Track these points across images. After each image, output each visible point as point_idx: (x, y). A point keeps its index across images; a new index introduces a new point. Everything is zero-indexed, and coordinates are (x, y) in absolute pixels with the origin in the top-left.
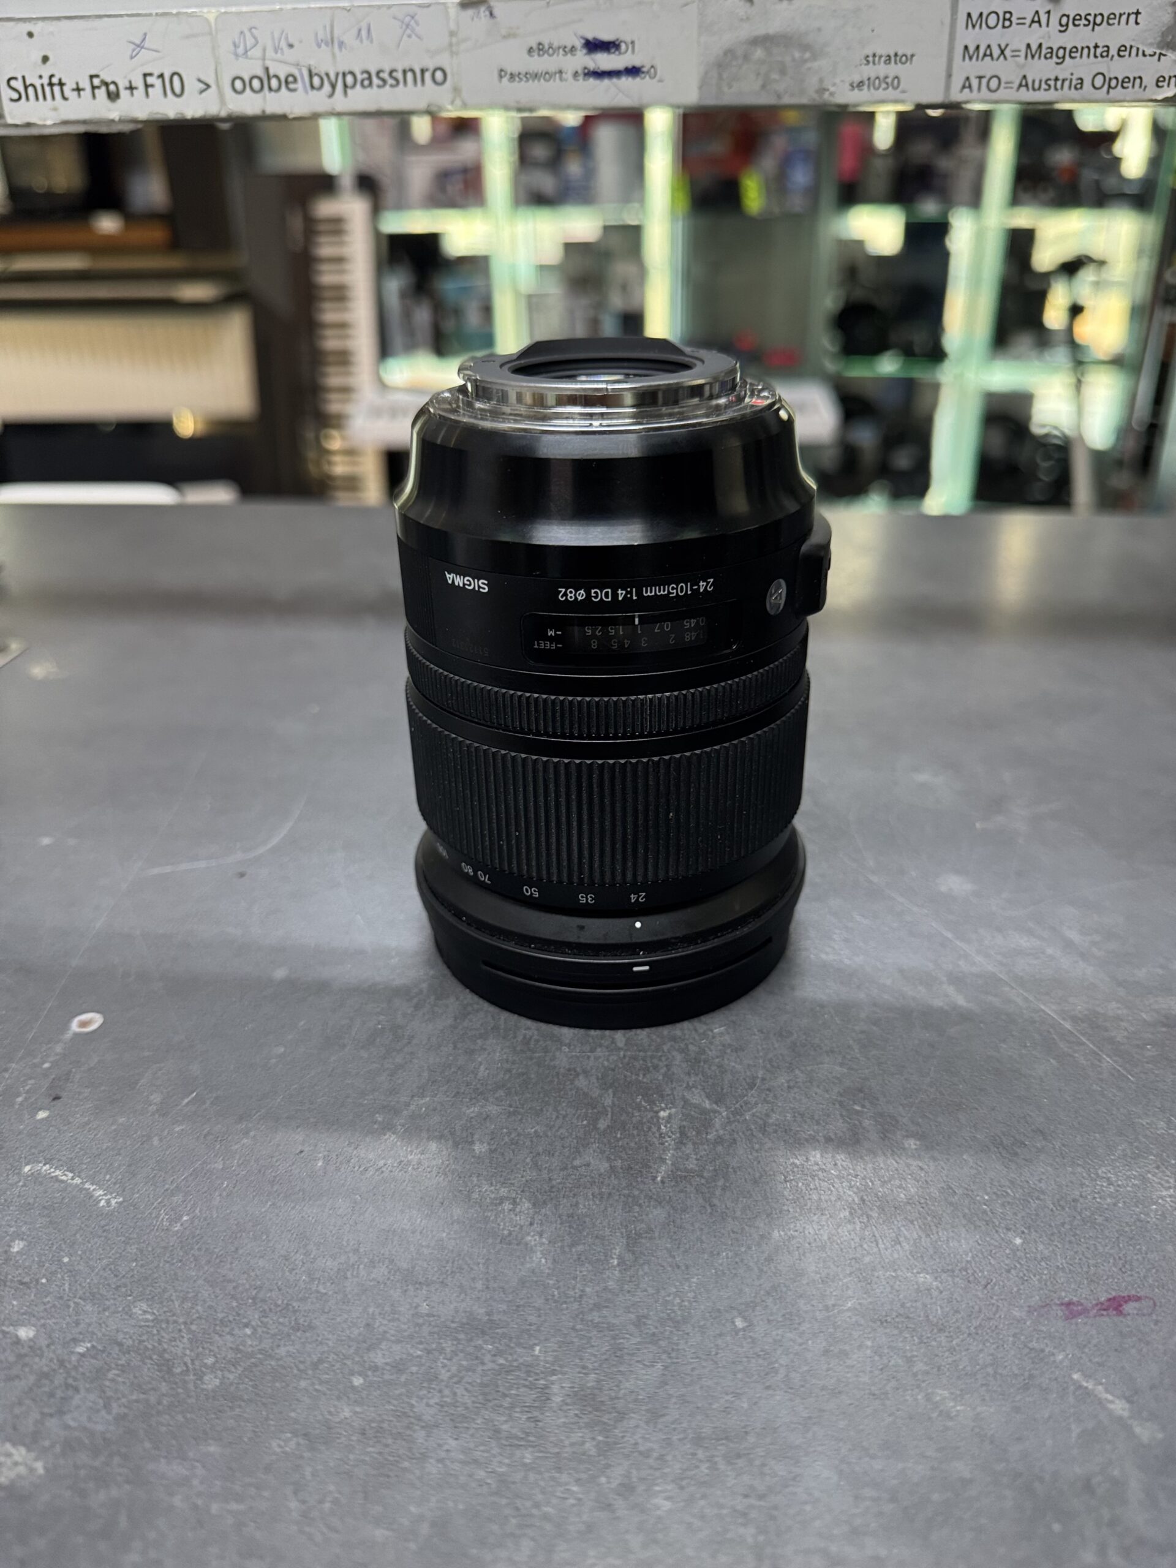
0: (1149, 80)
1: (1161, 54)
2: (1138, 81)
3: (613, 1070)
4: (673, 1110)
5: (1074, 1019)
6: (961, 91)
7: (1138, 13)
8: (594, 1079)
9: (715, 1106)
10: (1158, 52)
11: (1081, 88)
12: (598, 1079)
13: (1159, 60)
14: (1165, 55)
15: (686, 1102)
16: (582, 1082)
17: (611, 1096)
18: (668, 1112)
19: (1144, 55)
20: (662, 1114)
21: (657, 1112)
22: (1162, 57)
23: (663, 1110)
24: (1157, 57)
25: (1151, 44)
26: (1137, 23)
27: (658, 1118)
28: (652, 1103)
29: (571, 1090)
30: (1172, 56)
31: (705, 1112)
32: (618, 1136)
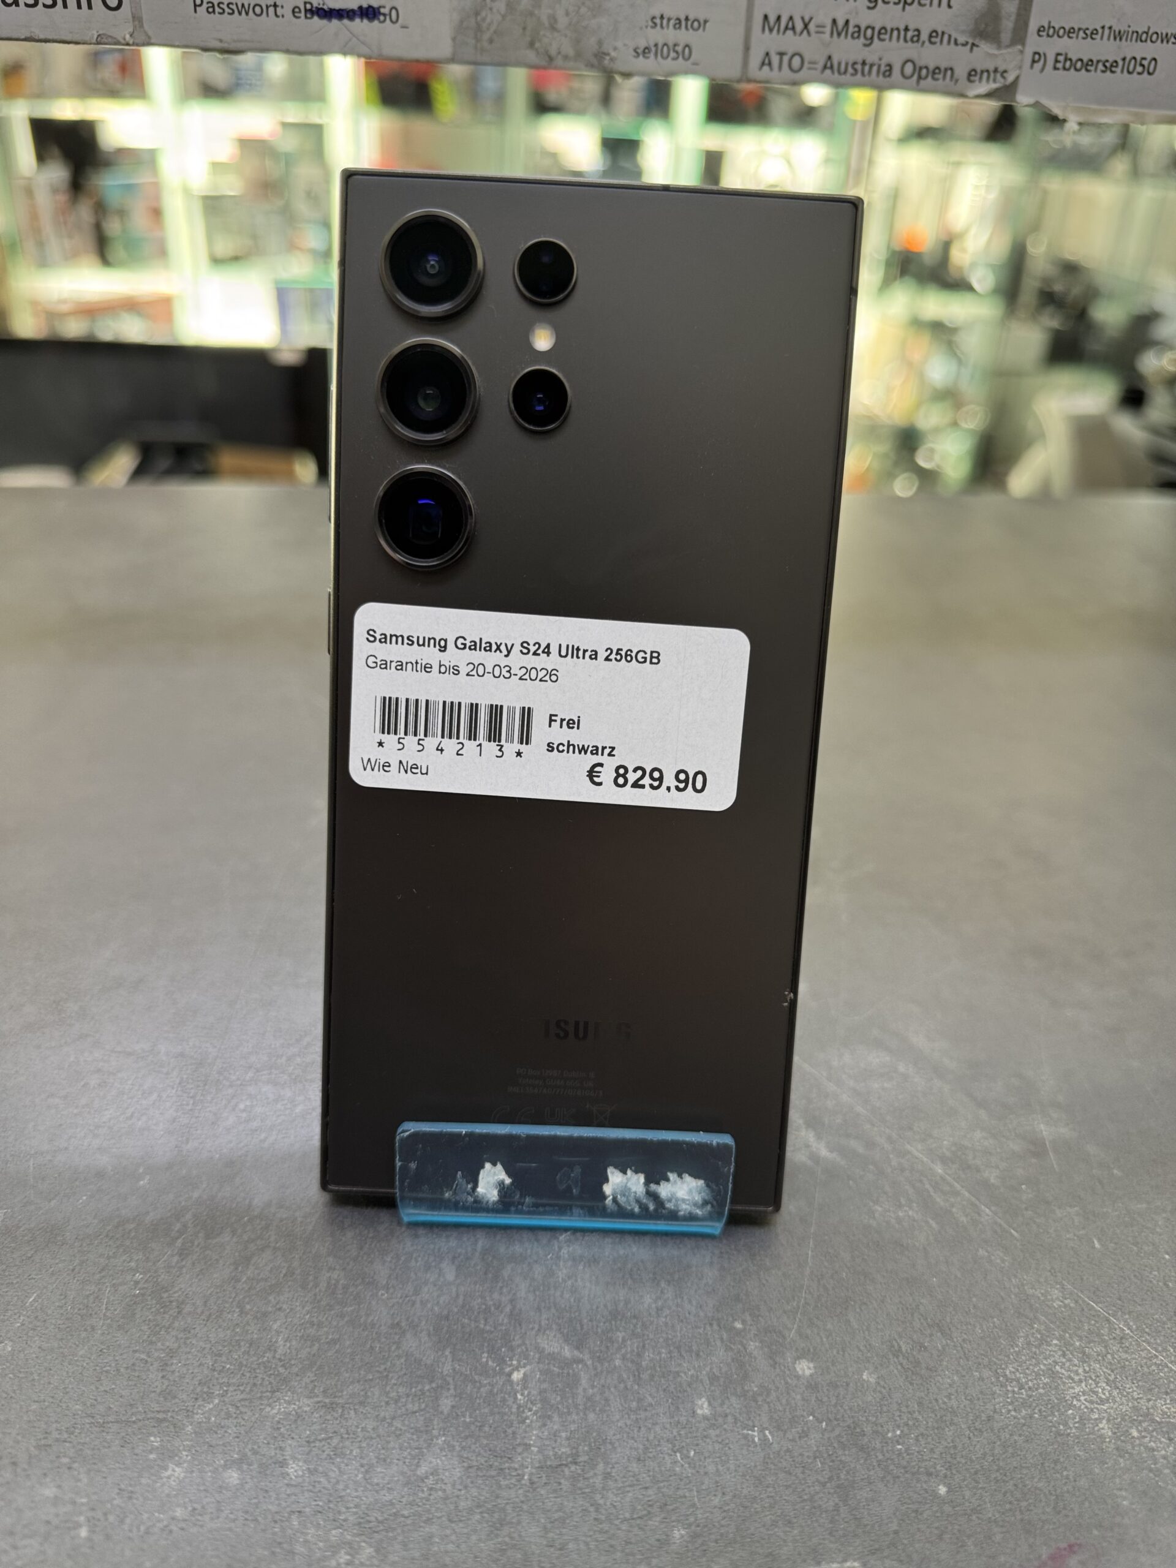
0: (961, 72)
1: (973, 45)
2: (949, 73)
3: (447, 1318)
4: (528, 1367)
5: (944, 1160)
6: (761, 68)
8: (424, 1336)
9: (576, 1353)
10: (971, 41)
11: (889, 75)
12: (429, 1335)
13: (971, 49)
14: (977, 46)
15: (540, 1351)
16: (410, 1343)
17: (450, 1359)
18: (522, 1371)
19: (956, 43)
20: (516, 1376)
21: (510, 1375)
22: (975, 48)
23: (517, 1369)
24: (969, 47)
25: (963, 32)
26: (949, 7)
27: (511, 1382)
28: (501, 1361)
29: (399, 1357)
30: (985, 47)
31: (566, 1364)
32: (468, 1420)
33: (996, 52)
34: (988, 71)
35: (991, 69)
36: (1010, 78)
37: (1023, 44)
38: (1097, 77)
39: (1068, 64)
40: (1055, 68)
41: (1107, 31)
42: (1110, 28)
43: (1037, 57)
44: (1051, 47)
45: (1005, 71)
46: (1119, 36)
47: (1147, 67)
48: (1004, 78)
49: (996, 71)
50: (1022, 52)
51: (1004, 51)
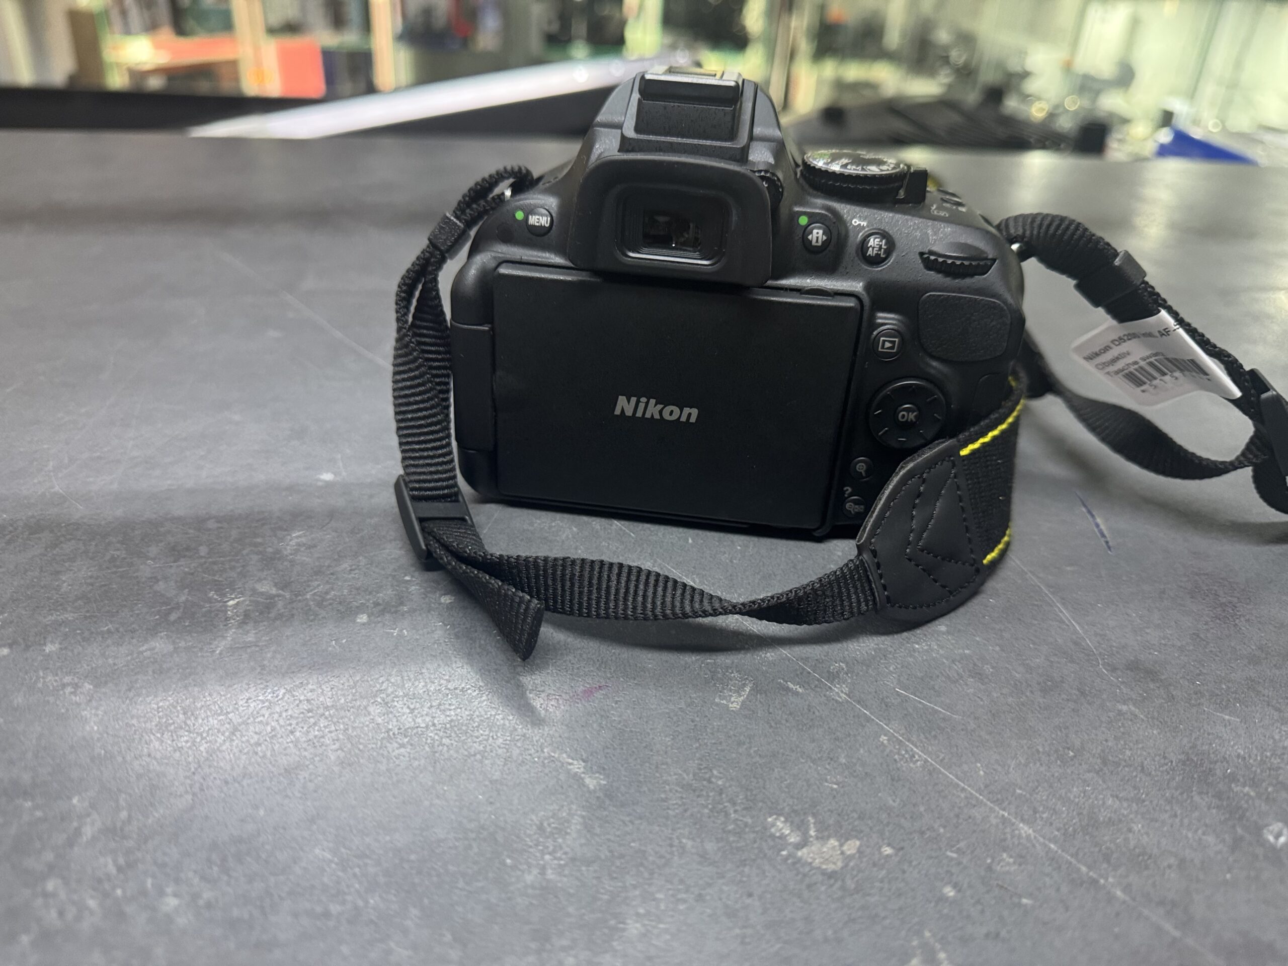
3: (192, 574)
4: (242, 599)
8: (172, 583)
9: (281, 592)
12: (176, 582)
15: (255, 591)
16: (161, 586)
17: (186, 594)
18: (237, 600)
20: (231, 603)
21: (227, 602)
23: (233, 599)
27: (227, 606)
28: (223, 595)
29: (149, 593)
31: (272, 597)
32: (187, 624)
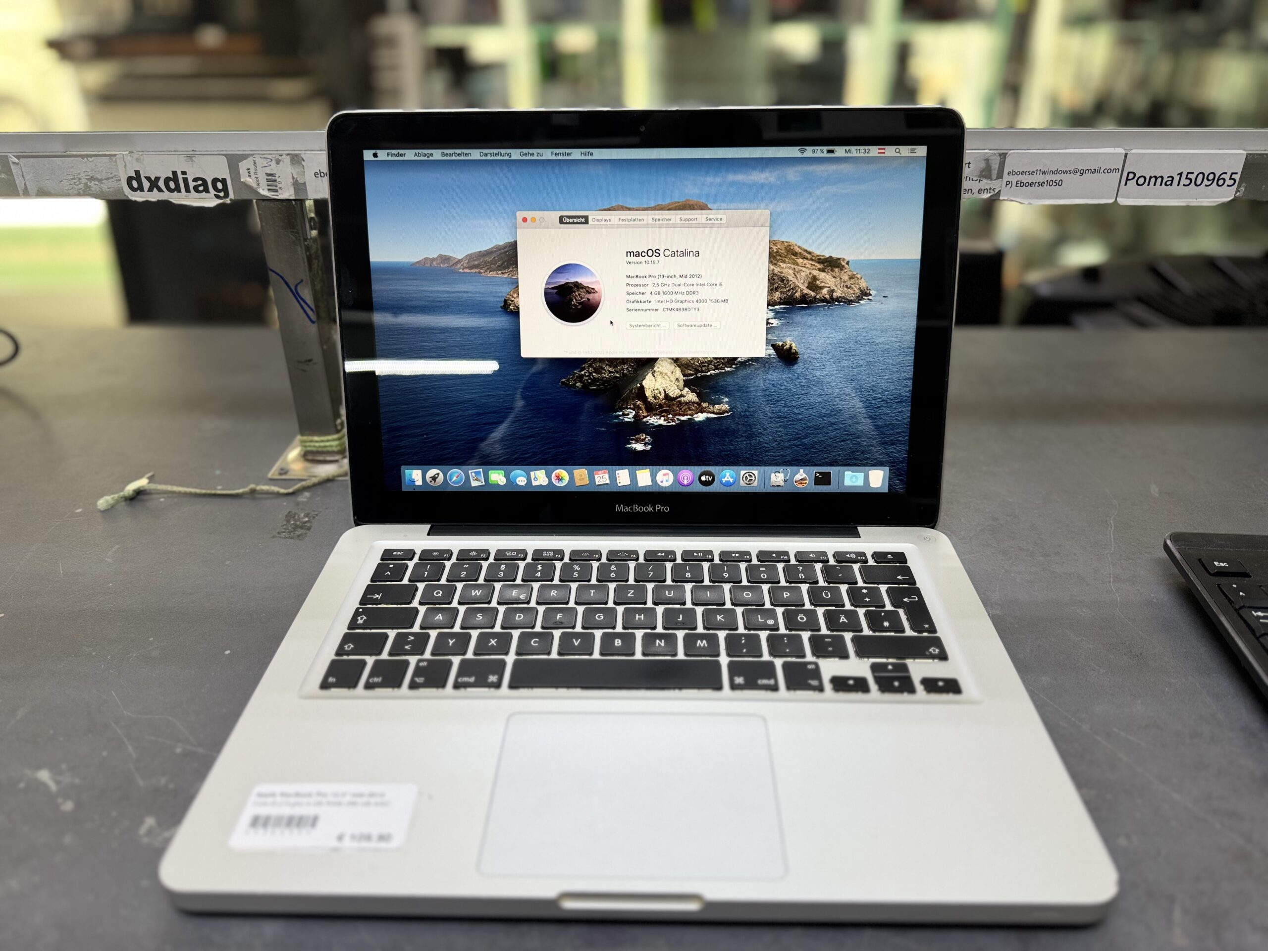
0: (975, 190)
1: (980, 180)
2: (970, 191)
7: (969, 163)
10: (979, 179)
13: (979, 182)
19: (972, 180)
22: (981, 181)
24: (978, 181)
25: (976, 176)
26: (969, 167)
30: (985, 181)
33: (990, 182)
34: (987, 189)
35: (988, 188)
36: (997, 191)
37: (1002, 178)
38: (1035, 188)
39: (1022, 185)
40: (1016, 186)
41: (1039, 172)
42: (1040, 170)
43: (1008, 183)
44: (1014, 179)
45: (995, 189)
46: (1044, 173)
47: (1059, 183)
48: (994, 191)
49: (990, 189)
50: (1002, 181)
51: (993, 182)
